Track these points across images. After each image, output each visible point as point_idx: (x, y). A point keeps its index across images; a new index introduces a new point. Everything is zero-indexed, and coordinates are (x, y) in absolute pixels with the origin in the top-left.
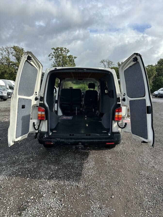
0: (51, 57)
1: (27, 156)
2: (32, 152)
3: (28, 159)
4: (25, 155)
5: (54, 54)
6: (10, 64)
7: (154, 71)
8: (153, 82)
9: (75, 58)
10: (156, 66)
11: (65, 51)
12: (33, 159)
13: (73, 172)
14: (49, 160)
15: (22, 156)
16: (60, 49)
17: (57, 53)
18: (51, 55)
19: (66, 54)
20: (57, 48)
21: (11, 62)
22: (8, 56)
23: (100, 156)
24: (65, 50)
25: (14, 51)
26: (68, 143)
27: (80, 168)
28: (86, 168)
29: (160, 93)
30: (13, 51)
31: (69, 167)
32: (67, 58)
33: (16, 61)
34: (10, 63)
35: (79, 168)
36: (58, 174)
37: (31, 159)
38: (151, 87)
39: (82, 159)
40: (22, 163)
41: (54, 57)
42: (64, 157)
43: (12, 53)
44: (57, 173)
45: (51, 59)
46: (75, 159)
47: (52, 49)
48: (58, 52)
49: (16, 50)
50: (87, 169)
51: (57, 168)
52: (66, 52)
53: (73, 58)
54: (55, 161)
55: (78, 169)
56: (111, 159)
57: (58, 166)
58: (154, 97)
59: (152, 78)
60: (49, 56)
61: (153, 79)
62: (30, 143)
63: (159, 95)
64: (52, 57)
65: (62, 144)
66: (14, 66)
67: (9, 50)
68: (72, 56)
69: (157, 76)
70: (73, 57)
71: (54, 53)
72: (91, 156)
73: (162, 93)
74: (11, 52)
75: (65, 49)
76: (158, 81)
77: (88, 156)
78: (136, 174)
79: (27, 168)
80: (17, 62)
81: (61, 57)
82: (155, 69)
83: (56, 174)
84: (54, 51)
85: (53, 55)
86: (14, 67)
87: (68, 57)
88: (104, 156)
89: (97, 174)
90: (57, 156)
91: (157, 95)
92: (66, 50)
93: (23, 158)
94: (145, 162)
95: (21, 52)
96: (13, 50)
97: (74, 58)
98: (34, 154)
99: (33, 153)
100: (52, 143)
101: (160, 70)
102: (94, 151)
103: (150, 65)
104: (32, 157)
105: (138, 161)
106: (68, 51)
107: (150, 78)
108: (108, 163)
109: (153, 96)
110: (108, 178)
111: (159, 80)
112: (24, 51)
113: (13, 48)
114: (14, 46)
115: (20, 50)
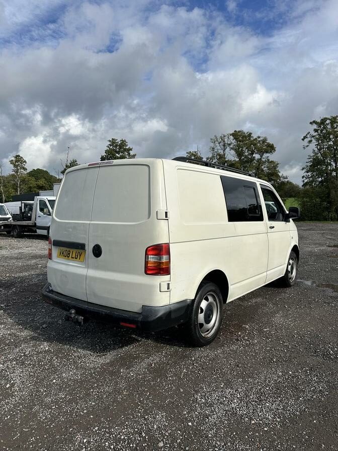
0: (307, 140)
5: (315, 134)
16: (330, 120)
17: (322, 131)
18: (308, 136)
20: (322, 120)
22: (224, 151)
25: (235, 140)
30: (232, 140)
33: (235, 159)
41: (314, 141)
43: (230, 144)
45: (307, 146)
47: (311, 123)
49: (238, 138)
60: (303, 140)
64: (310, 142)
67: (226, 140)
71: (316, 131)
74: (228, 142)
80: (238, 160)
84: (315, 126)
85: (313, 137)
95: (246, 141)
96: (233, 138)
112: (252, 137)
113: (233, 135)
114: (235, 131)
115: (245, 137)
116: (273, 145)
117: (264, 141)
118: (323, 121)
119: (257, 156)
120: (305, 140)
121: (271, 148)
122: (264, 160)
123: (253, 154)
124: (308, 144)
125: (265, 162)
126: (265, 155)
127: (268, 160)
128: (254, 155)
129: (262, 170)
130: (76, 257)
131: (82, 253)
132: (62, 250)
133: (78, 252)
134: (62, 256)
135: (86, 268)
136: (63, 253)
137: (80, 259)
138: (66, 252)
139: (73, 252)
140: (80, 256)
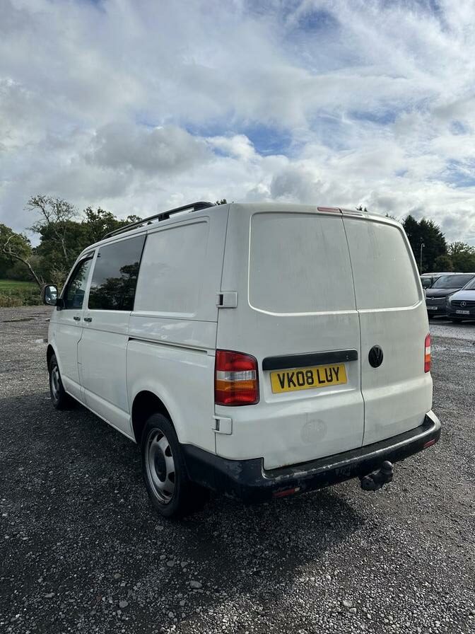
100: (297, 489)
130: (329, 378)
131: (338, 368)
132: (284, 375)
133: (330, 369)
134: (289, 386)
135: (357, 390)
136: (290, 380)
137: (338, 380)
138: (300, 376)
139: (318, 371)
140: (337, 374)
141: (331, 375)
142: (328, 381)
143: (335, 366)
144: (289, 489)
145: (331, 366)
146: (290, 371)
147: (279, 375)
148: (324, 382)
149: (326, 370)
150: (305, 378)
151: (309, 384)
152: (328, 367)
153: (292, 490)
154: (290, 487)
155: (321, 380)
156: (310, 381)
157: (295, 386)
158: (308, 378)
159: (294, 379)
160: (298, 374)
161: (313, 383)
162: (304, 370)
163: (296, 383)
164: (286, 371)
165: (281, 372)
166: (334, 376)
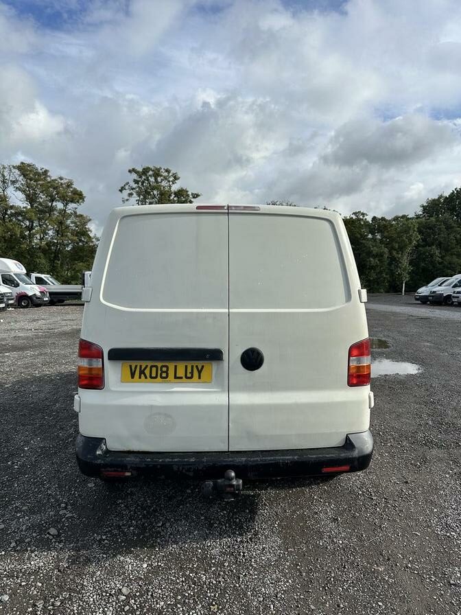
0: (126, 193)
1: (37, 518)
2: (57, 500)
3: (41, 529)
4: (32, 511)
5: (135, 186)
6: (9, 212)
7: (414, 231)
8: (411, 263)
9: (194, 198)
10: (418, 217)
11: (165, 178)
12: (59, 532)
13: (205, 583)
14: (116, 532)
15: (19, 518)
16: (153, 171)
17: (143, 183)
18: (127, 187)
19: (170, 186)
20: (144, 169)
21: (12, 207)
22: (4, 191)
23: (295, 511)
24: (166, 174)
25: (22, 177)
26: (184, 471)
27: (229, 563)
28: (251, 565)
29: (434, 292)
30: (17, 176)
31: (190, 560)
32: (173, 196)
33: (25, 205)
34: (6, 211)
35: (226, 564)
36: (152, 595)
37: (53, 531)
38: (408, 276)
39: (236, 525)
40: (19, 548)
41: (135, 195)
42: (169, 520)
43: (13, 182)
44: (148, 591)
45: (127, 200)
46: (211, 525)
47: (130, 171)
48: (148, 180)
49: (27, 175)
50: (255, 569)
51: (145, 566)
52: (169, 181)
53: (188, 196)
54: (138, 535)
55: (224, 572)
56: (337, 519)
57: (149, 558)
58: (419, 302)
59: (409, 250)
60: (121, 191)
61: (411, 253)
62: (53, 463)
63: (433, 296)
64: (130, 195)
65: (163, 477)
66: (20, 218)
67: (6, 174)
68: (187, 192)
69: (423, 246)
70: (190, 193)
71: (136, 182)
72: (264, 512)
73: (440, 292)
74: (11, 178)
75: (168, 171)
76: (424, 260)
77: (253, 512)
78: (435, 582)
79: (36, 573)
80: (29, 207)
81: (155, 192)
82: (417, 226)
83: (141, 596)
84: (135, 176)
85: (133, 189)
86: (19, 220)
87: (175, 193)
88: (309, 508)
89: (293, 588)
90: (144, 516)
91: (426, 297)
92: (171, 174)
93: (24, 528)
94: (455, 531)
95: (40, 180)
96: (19, 173)
97: (191, 196)
98: (66, 508)
99: (59, 505)
100: (128, 474)
101: (430, 228)
102: (273, 492)
103: (401, 215)
104: (55, 522)
105: (428, 527)
106: (176, 178)
107: (403, 252)
108: (330, 537)
109: (417, 299)
110: (339, 606)
111: (427, 257)
112: (49, 176)
113: (19, 168)
114: (22, 163)
115: (39, 174)
116: (81, 192)
117: (69, 185)
118: (146, 171)
119: (59, 205)
120: (124, 191)
121: (78, 197)
122: (69, 212)
123: (53, 201)
124: (127, 198)
125: (70, 215)
126: (71, 206)
127: (75, 213)
128: (54, 204)
129: (67, 227)
130: (189, 375)
131: (203, 367)
132: (136, 366)
133: (192, 367)
134: (140, 378)
135: (223, 391)
136: (142, 372)
137: (200, 378)
138: (154, 369)
139: (176, 366)
140: (200, 372)
141: (192, 373)
142: (187, 377)
143: (200, 364)
144: (117, 471)
145: (195, 363)
146: (144, 364)
147: (131, 366)
148: (181, 378)
149: (186, 367)
150: (159, 372)
151: (162, 377)
152: (189, 364)
153: (122, 473)
154: (119, 470)
155: (177, 376)
156: (164, 375)
157: (146, 378)
158: (162, 372)
159: (147, 372)
160: (152, 367)
161: (167, 377)
162: (159, 364)
163: (148, 375)
164: (139, 363)
165: (134, 364)
166: (196, 374)
